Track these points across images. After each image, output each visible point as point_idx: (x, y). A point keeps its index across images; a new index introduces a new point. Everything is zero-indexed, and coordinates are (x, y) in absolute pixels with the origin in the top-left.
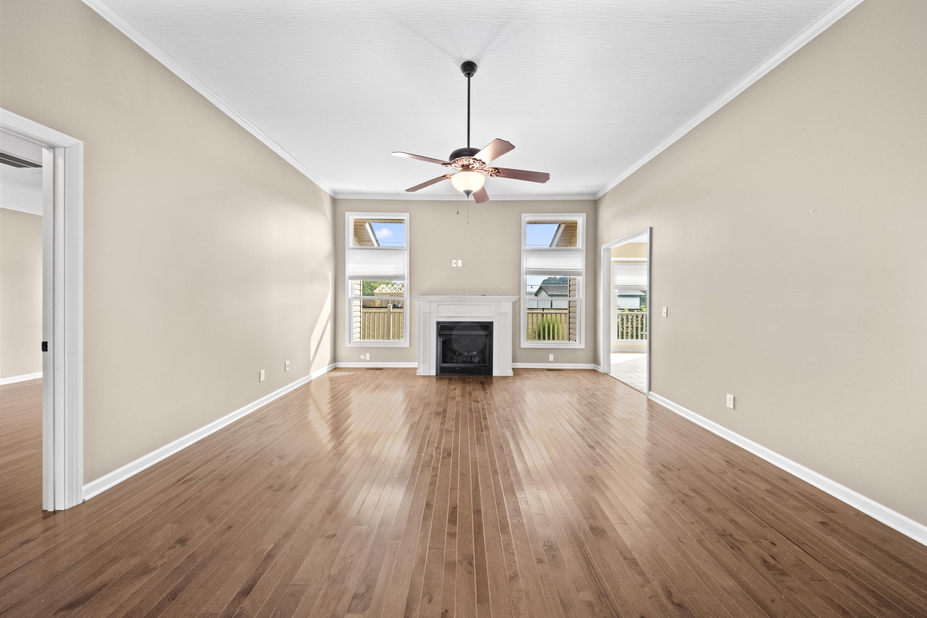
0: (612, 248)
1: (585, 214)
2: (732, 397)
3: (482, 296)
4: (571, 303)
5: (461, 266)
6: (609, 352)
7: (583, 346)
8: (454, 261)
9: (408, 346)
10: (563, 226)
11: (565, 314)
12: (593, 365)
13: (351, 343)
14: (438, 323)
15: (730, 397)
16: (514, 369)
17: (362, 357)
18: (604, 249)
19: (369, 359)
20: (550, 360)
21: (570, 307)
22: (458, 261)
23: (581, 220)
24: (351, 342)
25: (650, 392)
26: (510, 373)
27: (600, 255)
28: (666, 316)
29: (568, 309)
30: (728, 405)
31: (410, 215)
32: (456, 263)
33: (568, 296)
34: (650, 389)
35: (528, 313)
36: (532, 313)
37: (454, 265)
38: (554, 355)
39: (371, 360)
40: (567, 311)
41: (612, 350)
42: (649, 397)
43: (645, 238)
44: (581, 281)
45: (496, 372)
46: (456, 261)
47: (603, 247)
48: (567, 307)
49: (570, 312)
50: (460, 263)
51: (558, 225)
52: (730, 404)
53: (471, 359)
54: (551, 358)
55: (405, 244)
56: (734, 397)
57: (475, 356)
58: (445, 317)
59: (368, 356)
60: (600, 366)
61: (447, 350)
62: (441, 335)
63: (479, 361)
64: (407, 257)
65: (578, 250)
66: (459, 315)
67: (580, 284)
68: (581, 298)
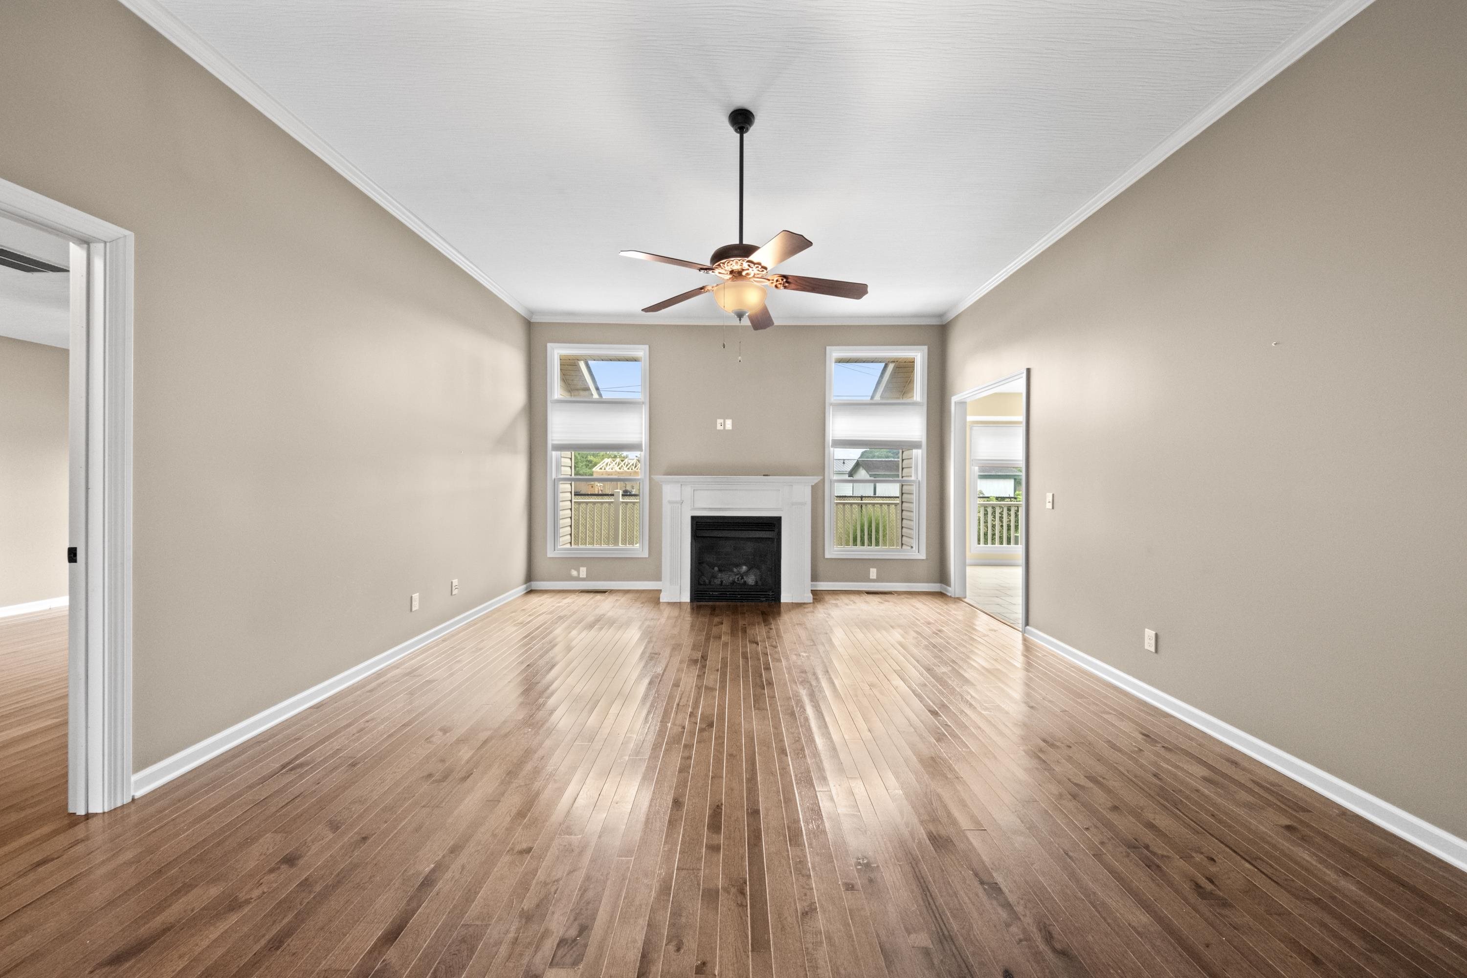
0: (968, 400)
1: (925, 348)
2: (1152, 633)
3: (764, 475)
4: (904, 487)
5: (731, 428)
6: (964, 565)
7: (923, 556)
8: (720, 421)
9: (646, 554)
10: (891, 367)
11: (896, 505)
12: (939, 585)
13: (556, 552)
14: (695, 519)
15: (1149, 634)
16: (814, 592)
17: (574, 573)
18: (955, 402)
19: (585, 576)
20: (871, 577)
21: (902, 494)
22: (727, 421)
23: (919, 356)
24: (556, 548)
25: (1028, 627)
26: (808, 598)
27: (950, 411)
28: (1051, 507)
29: (900, 498)
30: (1147, 647)
31: (650, 349)
32: (723, 424)
33: (900, 476)
34: (1027, 623)
35: (837, 504)
36: (844, 504)
37: (719, 427)
38: (877, 571)
39: (588, 577)
40: (898, 501)
41: (968, 561)
42: (1025, 635)
43: (1019, 386)
45: (785, 598)
46: (722, 421)
47: (954, 399)
48: (898, 494)
49: (902, 502)
50: (729, 424)
51: (883, 365)
52: (1150, 645)
53: (742, 578)
54: (873, 573)
55: (640, 395)
56: (1157, 636)
57: (747, 573)
58: (705, 509)
59: (583, 572)
60: (950, 586)
61: (703, 563)
62: (697, 537)
63: (756, 582)
64: (645, 415)
65: (915, 404)
66: (727, 507)
67: (919, 455)
68: (920, 478)
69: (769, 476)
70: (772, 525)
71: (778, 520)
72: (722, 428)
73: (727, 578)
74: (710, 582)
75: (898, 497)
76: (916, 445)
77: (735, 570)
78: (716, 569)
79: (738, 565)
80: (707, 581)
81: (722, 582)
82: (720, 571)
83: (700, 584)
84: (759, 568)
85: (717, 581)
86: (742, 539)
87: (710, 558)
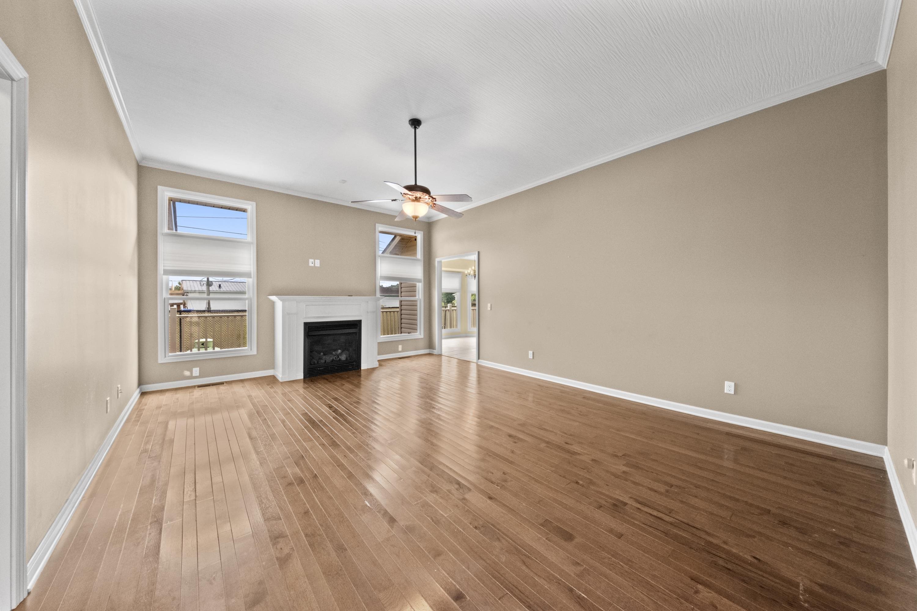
0: (442, 261)
1: (422, 232)
2: (532, 352)
3: (349, 296)
4: (402, 302)
5: (319, 266)
6: (441, 338)
7: (422, 336)
8: (311, 261)
9: (254, 352)
10: (398, 239)
11: (398, 312)
12: (430, 350)
13: (166, 358)
14: (306, 324)
15: (530, 353)
16: (379, 361)
17: (187, 373)
18: (438, 261)
19: (198, 375)
20: (399, 350)
21: (401, 306)
22: (316, 261)
23: (420, 236)
24: (167, 356)
25: (479, 360)
26: (376, 364)
27: (435, 266)
28: (490, 309)
30: (530, 357)
31: (256, 204)
32: (313, 263)
33: (400, 296)
34: (479, 358)
35: (383, 312)
37: (311, 264)
38: (402, 346)
39: (200, 376)
40: (398, 310)
41: (443, 337)
42: (478, 363)
43: (474, 257)
45: (364, 366)
46: (313, 260)
47: (437, 260)
48: (398, 306)
49: (401, 310)
50: (318, 263)
51: (393, 236)
52: (530, 356)
53: (338, 357)
54: (400, 348)
55: (250, 237)
57: (341, 354)
58: (314, 317)
59: (196, 371)
60: (435, 350)
61: (313, 351)
62: (309, 336)
63: (347, 358)
64: (253, 252)
65: (418, 260)
66: (325, 315)
67: (420, 286)
68: (421, 298)
69: (352, 296)
70: (356, 325)
71: (360, 322)
72: (313, 265)
73: (329, 358)
74: (318, 362)
75: (398, 307)
76: (419, 281)
77: (334, 353)
78: (322, 354)
79: (335, 350)
80: (316, 362)
81: (325, 361)
82: (324, 355)
83: (311, 364)
84: (348, 350)
85: (323, 361)
86: (338, 334)
87: (317, 348)
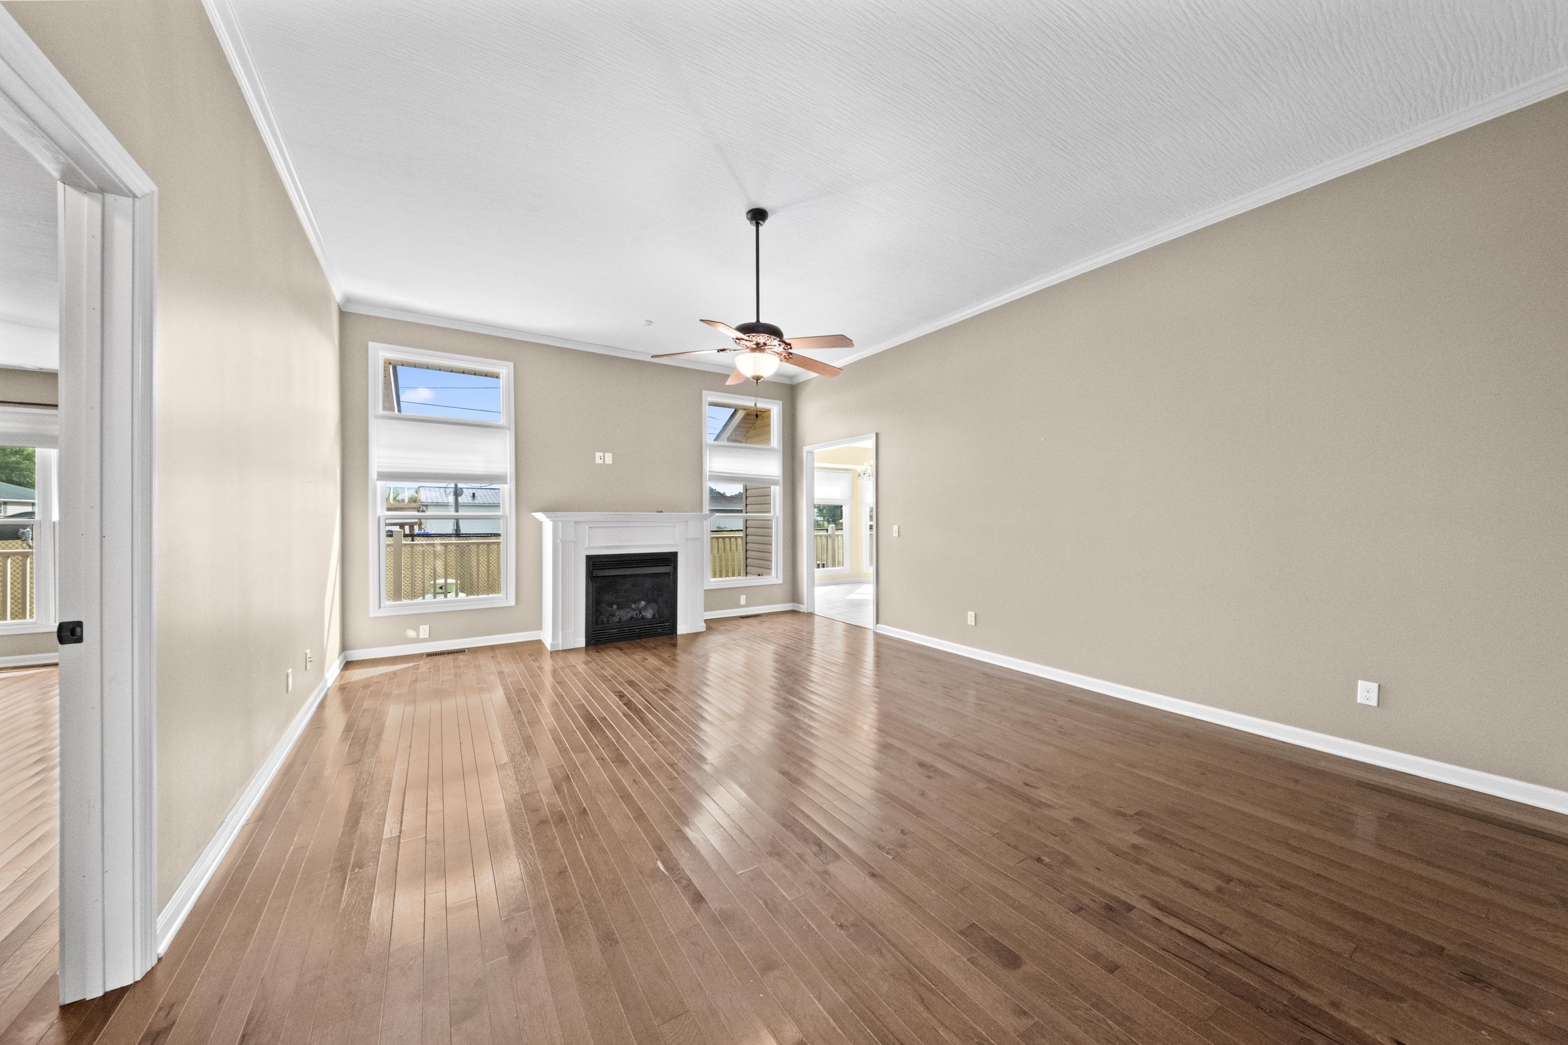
0: (816, 451)
1: (781, 403)
2: (973, 614)
3: (658, 512)
4: (748, 522)
5: (611, 462)
6: (812, 584)
7: (780, 581)
8: (598, 455)
9: (512, 602)
10: (740, 414)
11: (741, 537)
12: (791, 604)
13: (383, 608)
14: (589, 558)
15: (971, 614)
16: (706, 621)
17: (411, 634)
18: (807, 452)
19: (427, 636)
20: (742, 603)
21: (746, 528)
22: (606, 454)
23: (775, 410)
24: (382, 606)
25: (878, 625)
26: (702, 627)
27: (803, 459)
28: (897, 536)
29: (744, 531)
30: (969, 623)
31: (514, 365)
32: (602, 458)
33: (744, 511)
34: (877, 622)
35: (712, 538)
36: (718, 538)
37: (598, 461)
38: (746, 597)
39: (432, 638)
40: (741, 534)
41: (816, 582)
42: (877, 631)
43: (870, 443)
44: (777, 492)
45: (682, 628)
46: (601, 454)
47: (806, 449)
48: (741, 527)
49: (746, 535)
50: (609, 458)
51: (734, 410)
52: (971, 621)
53: (640, 613)
54: (743, 600)
55: (504, 418)
56: (976, 615)
57: (645, 608)
58: (601, 548)
59: (424, 631)
60: (802, 604)
61: (601, 602)
62: (594, 577)
63: (654, 615)
64: (510, 443)
65: (773, 450)
66: (620, 544)
68: (778, 515)
69: (662, 512)
70: (670, 559)
71: (675, 555)
72: (601, 462)
73: (625, 615)
74: (608, 621)
75: (742, 530)
76: (775, 483)
77: (633, 606)
78: (615, 607)
79: (636, 601)
80: (605, 620)
81: (620, 619)
82: (618, 608)
83: (597, 623)
84: (656, 602)
85: (616, 619)
86: (639, 575)
87: (608, 597)
